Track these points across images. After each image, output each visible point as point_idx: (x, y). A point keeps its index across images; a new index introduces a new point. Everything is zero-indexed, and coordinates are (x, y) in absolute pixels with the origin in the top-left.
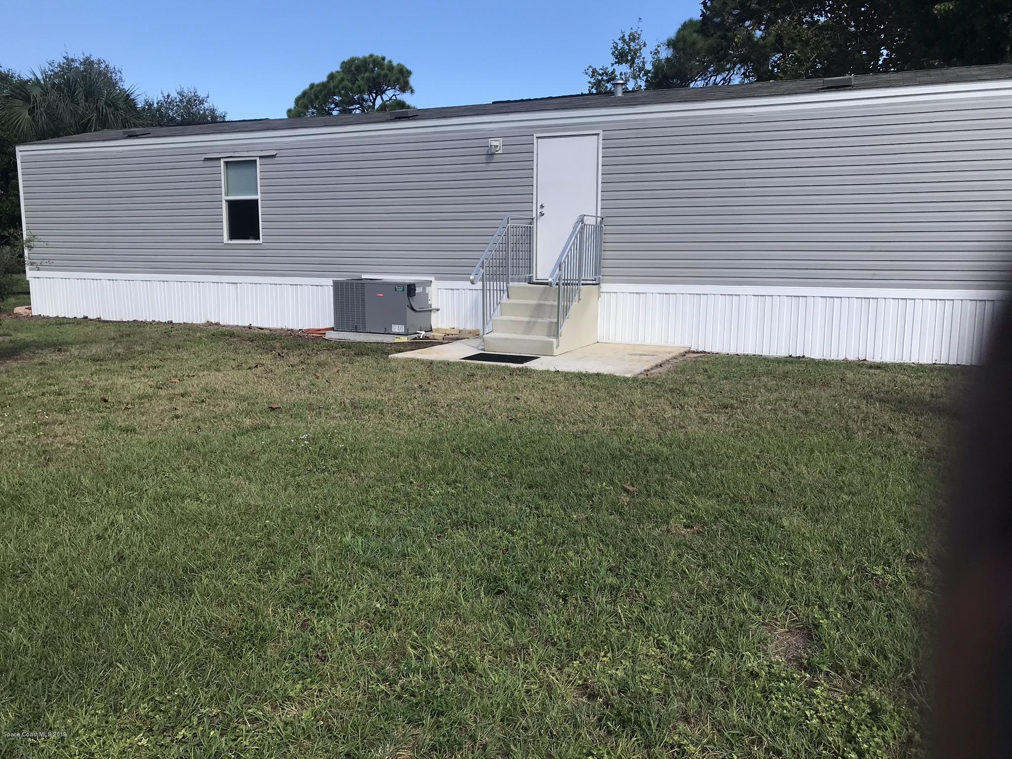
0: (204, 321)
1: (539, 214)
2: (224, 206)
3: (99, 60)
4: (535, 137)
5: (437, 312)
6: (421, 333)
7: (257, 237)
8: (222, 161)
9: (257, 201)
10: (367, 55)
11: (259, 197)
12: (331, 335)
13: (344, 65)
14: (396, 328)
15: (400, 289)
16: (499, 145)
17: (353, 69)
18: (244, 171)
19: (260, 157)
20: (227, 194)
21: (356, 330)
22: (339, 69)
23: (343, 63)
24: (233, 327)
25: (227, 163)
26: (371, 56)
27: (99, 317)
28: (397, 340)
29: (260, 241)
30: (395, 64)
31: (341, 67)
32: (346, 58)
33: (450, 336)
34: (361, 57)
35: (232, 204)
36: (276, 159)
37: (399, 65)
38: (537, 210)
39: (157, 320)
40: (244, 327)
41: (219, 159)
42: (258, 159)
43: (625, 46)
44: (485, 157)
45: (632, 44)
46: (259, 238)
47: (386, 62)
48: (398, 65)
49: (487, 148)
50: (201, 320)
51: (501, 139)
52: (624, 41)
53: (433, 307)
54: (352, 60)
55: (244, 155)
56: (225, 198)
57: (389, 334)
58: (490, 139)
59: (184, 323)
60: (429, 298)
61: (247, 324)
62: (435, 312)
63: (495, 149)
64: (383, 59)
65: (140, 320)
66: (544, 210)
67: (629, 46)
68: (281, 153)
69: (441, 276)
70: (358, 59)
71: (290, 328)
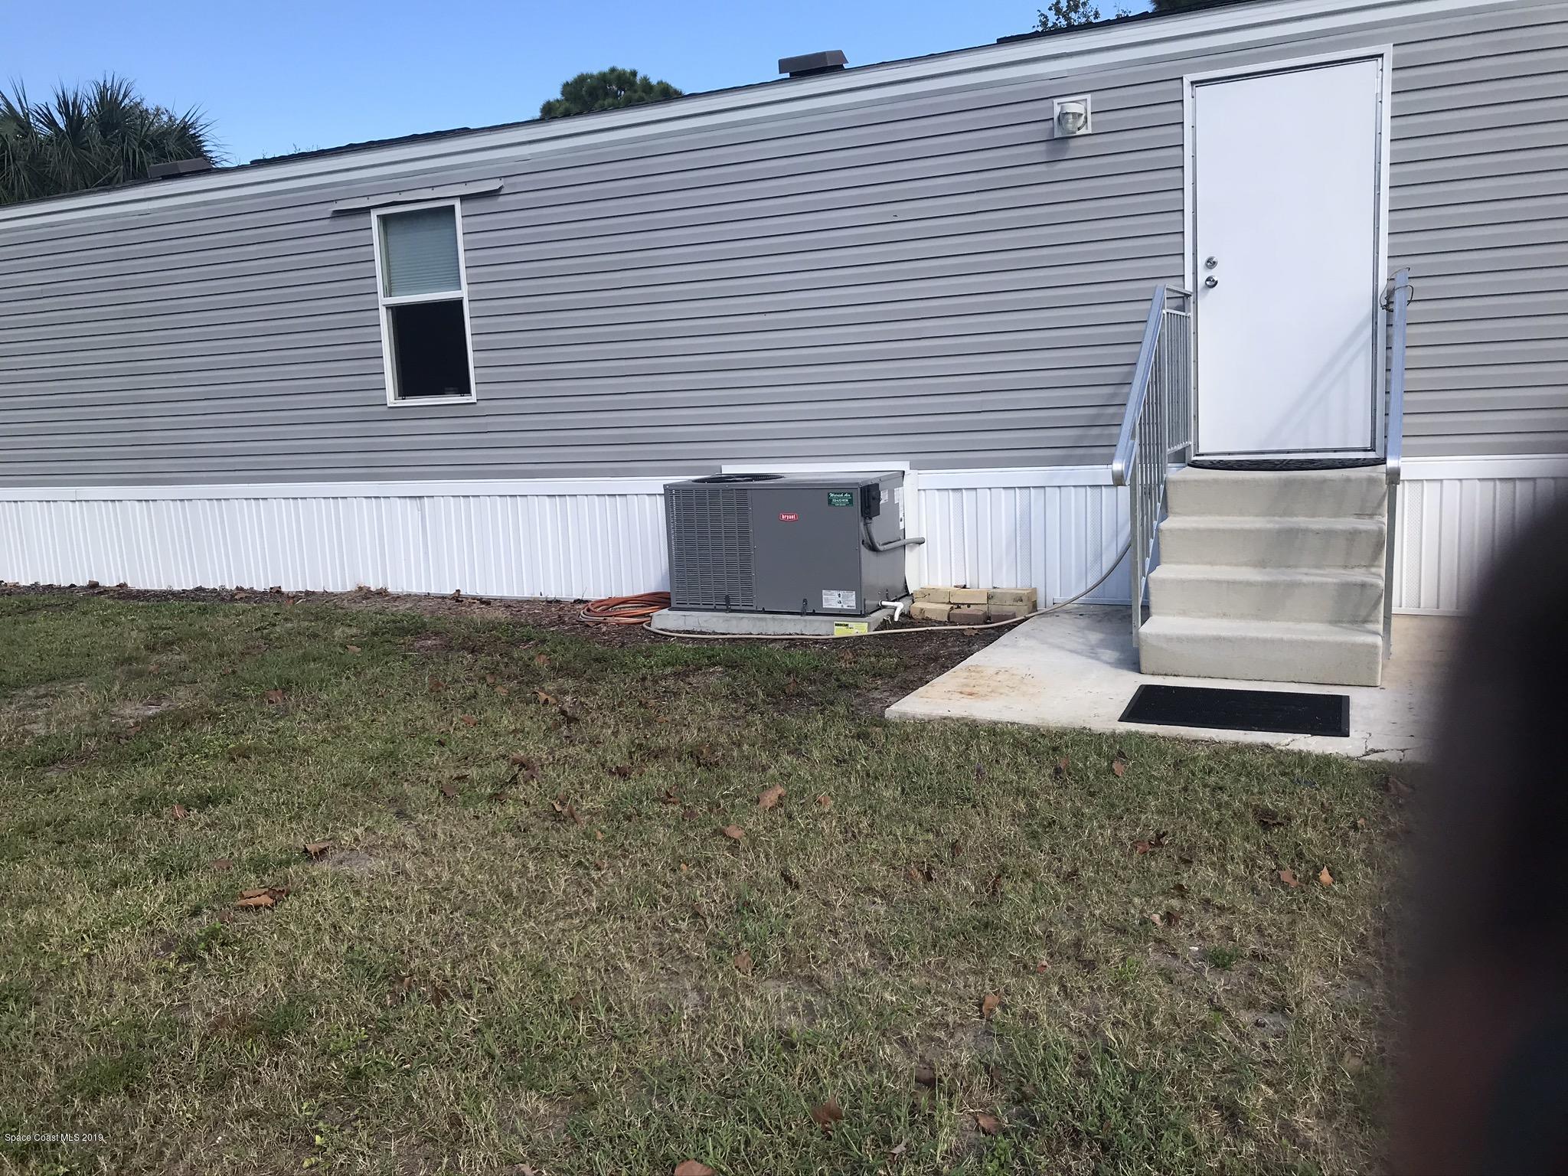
0: (350, 587)
1: (1201, 280)
2: (384, 319)
3: (158, 110)
4: (1186, 82)
5: (918, 548)
6: (895, 608)
7: (465, 390)
8: (374, 215)
9: (458, 304)
10: (606, 69)
11: (463, 293)
12: (665, 620)
13: (568, 89)
14: (832, 600)
15: (840, 500)
16: (1082, 111)
17: (584, 93)
18: (425, 237)
19: (463, 198)
20: (389, 293)
21: (728, 606)
22: (559, 96)
23: (566, 85)
24: (419, 598)
25: (384, 220)
26: (613, 70)
27: (122, 582)
28: (839, 632)
29: (473, 398)
30: (654, 81)
31: (563, 93)
32: (570, 77)
33: (964, 610)
34: (595, 72)
35: (400, 314)
36: (501, 199)
37: (660, 83)
38: (1195, 273)
39: (246, 587)
40: (444, 598)
41: (366, 211)
42: (457, 204)
43: (1062, 20)
44: (1042, 147)
45: (1073, 15)
46: (468, 391)
47: (638, 78)
48: (658, 83)
49: (1049, 124)
50: (344, 585)
51: (1088, 96)
52: (1058, 11)
53: (910, 535)
54: (581, 80)
55: (428, 197)
56: (383, 301)
57: (814, 614)
58: (1056, 101)
59: (307, 593)
60: (901, 516)
61: (449, 591)
62: (912, 549)
63: (1074, 123)
64: (634, 74)
65: (210, 585)
66: (1215, 273)
67: (1067, 19)
68: (514, 185)
69: (927, 459)
70: (591, 77)
71: (552, 596)
